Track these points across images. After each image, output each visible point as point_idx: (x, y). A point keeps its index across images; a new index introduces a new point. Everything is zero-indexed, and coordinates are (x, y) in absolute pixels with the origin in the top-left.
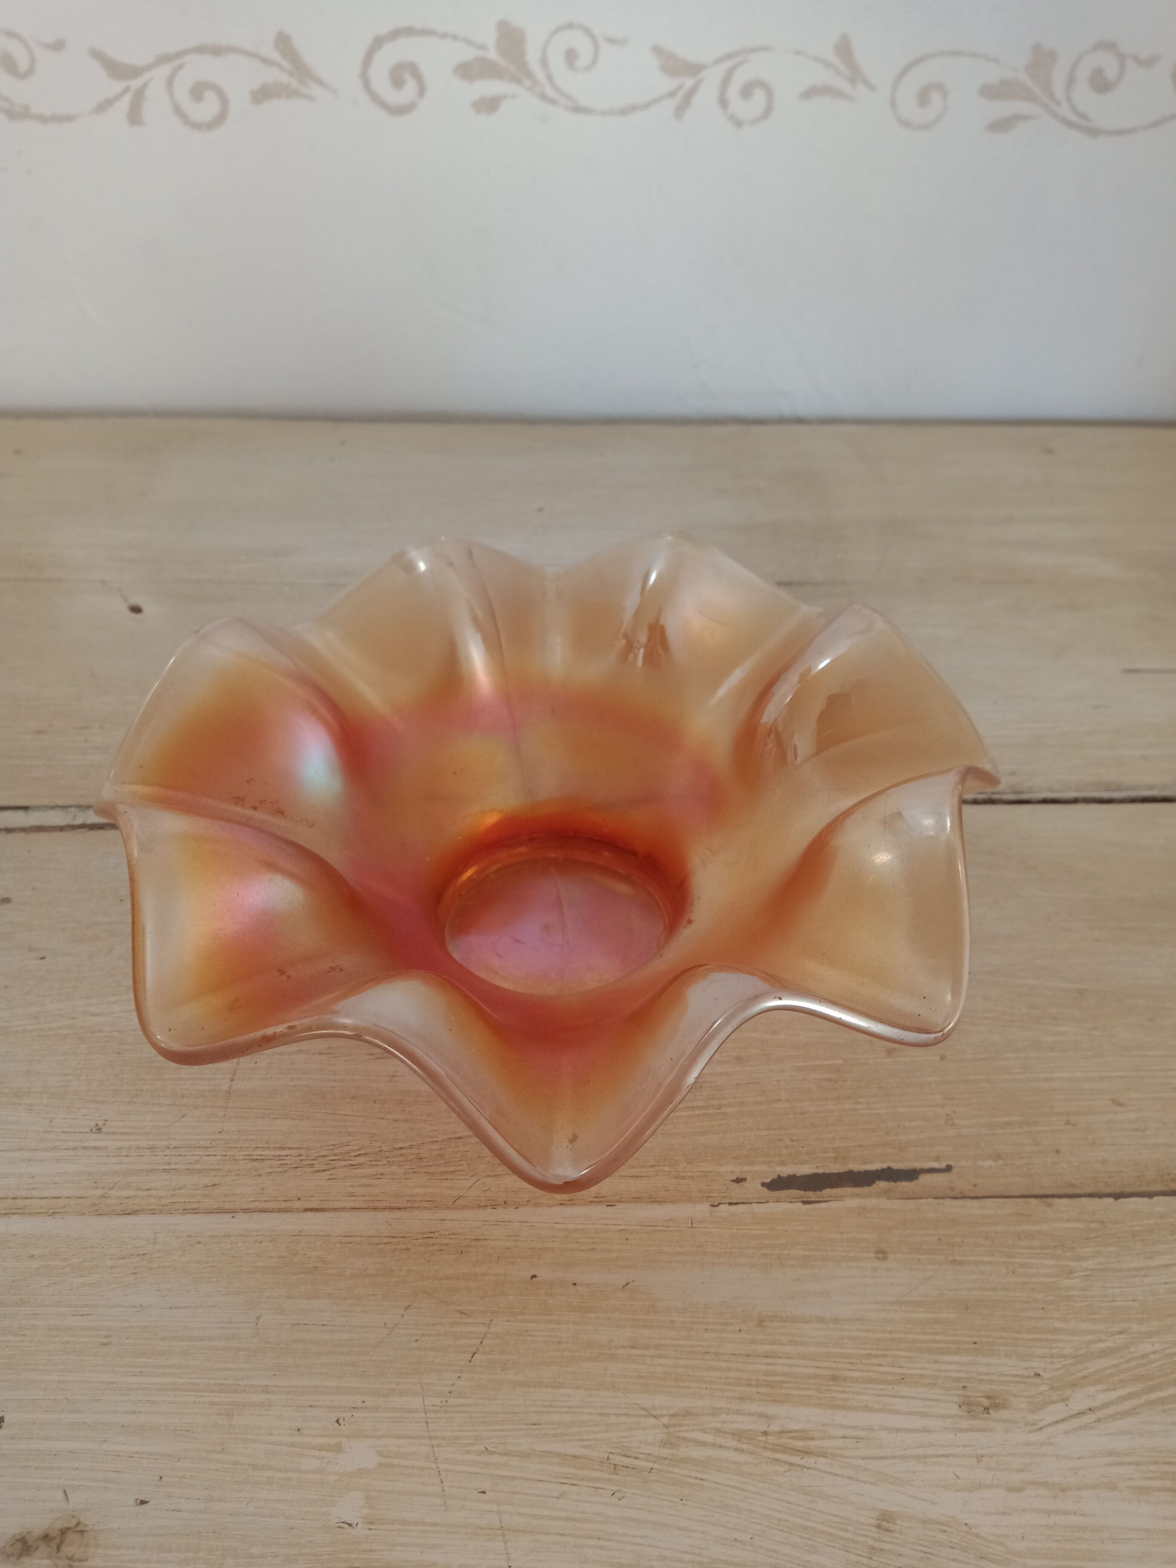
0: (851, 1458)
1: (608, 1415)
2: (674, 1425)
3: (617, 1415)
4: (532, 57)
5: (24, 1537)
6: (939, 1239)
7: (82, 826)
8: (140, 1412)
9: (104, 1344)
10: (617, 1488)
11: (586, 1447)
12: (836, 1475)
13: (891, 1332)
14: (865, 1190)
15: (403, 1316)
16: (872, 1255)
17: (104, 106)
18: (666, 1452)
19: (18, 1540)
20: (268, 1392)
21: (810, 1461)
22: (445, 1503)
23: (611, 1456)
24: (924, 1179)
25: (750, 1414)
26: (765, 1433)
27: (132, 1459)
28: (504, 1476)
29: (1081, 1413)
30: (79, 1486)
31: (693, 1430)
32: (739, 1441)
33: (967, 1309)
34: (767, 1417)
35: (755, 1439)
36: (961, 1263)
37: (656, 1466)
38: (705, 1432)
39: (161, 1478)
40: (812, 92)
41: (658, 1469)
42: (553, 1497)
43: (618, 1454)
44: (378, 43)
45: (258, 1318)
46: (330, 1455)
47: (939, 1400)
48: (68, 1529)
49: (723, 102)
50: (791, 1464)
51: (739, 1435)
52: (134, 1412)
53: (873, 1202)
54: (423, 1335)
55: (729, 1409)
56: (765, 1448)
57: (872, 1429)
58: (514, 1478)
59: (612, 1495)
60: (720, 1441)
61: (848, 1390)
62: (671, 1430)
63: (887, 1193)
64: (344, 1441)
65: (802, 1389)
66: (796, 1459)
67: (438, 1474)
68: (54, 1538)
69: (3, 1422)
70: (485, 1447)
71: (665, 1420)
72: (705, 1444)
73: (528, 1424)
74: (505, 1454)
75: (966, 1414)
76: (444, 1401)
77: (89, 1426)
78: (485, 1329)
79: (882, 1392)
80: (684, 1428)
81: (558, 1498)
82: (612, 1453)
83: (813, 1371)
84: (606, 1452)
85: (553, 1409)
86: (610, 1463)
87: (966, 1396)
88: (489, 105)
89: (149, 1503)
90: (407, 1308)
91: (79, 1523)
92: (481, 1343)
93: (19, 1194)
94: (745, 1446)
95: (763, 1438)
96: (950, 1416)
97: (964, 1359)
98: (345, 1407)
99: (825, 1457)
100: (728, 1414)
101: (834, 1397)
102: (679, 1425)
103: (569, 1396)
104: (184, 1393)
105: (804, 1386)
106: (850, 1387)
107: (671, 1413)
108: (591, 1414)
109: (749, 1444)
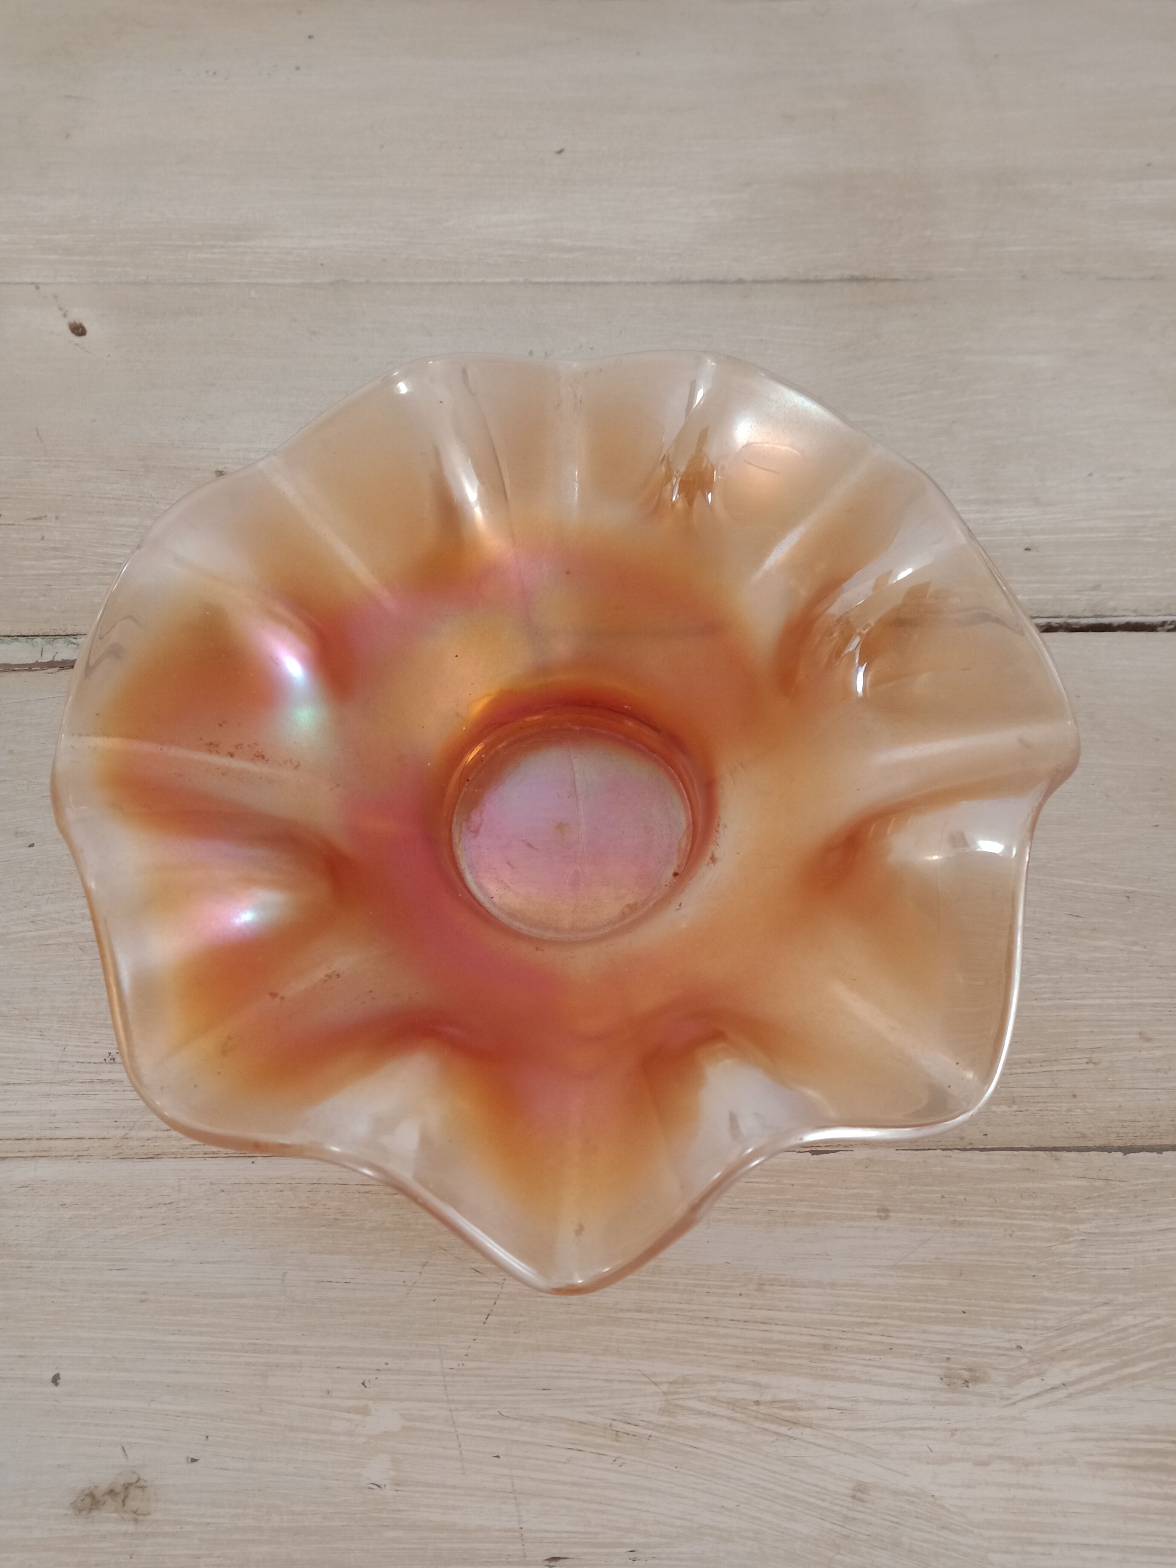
0: (835, 1429)
1: (612, 1381)
2: (673, 1393)
3: (621, 1381)
5: (92, 1492)
6: (943, 1197)
7: (52, 664)
8: (182, 1372)
9: (143, 1301)
10: (618, 1455)
11: (591, 1413)
12: (819, 1445)
13: (885, 1299)
15: (421, 1273)
16: (875, 1214)
18: (664, 1420)
19: (87, 1495)
21: (796, 1432)
22: (463, 1467)
23: (614, 1423)
26: (757, 1403)
27: (180, 1418)
28: (516, 1441)
29: (1054, 1388)
30: (135, 1443)
31: (690, 1398)
32: (733, 1410)
33: (961, 1274)
34: (760, 1386)
35: (746, 1409)
36: (961, 1224)
37: (654, 1433)
38: (700, 1401)
39: (207, 1437)
41: (655, 1437)
42: (560, 1462)
43: (621, 1421)
45: (284, 1274)
46: (358, 1417)
47: (922, 1372)
48: (130, 1484)
50: (779, 1434)
51: (733, 1404)
52: (177, 1372)
53: (881, 1153)
55: (725, 1378)
56: (757, 1418)
58: (526, 1443)
59: (614, 1461)
60: (714, 1409)
61: (837, 1359)
62: (670, 1397)
64: (370, 1404)
65: (795, 1358)
66: (783, 1430)
67: (456, 1437)
68: (118, 1493)
69: (60, 1379)
70: (499, 1412)
71: (665, 1388)
72: (700, 1413)
73: (538, 1389)
74: (516, 1419)
75: (947, 1386)
76: (461, 1365)
77: (137, 1385)
79: (870, 1363)
80: (682, 1396)
81: (565, 1463)
82: (614, 1420)
83: (807, 1339)
84: (609, 1419)
85: (562, 1374)
86: (613, 1430)
87: (949, 1369)
89: (198, 1462)
91: (139, 1479)
92: (495, 1304)
93: (43, 1134)
94: (737, 1415)
95: (754, 1408)
96: (931, 1389)
97: (951, 1329)
98: (370, 1369)
99: (811, 1428)
100: (724, 1382)
102: (677, 1393)
105: (798, 1355)
106: (842, 1356)
107: (670, 1380)
108: (597, 1380)
109: (742, 1413)
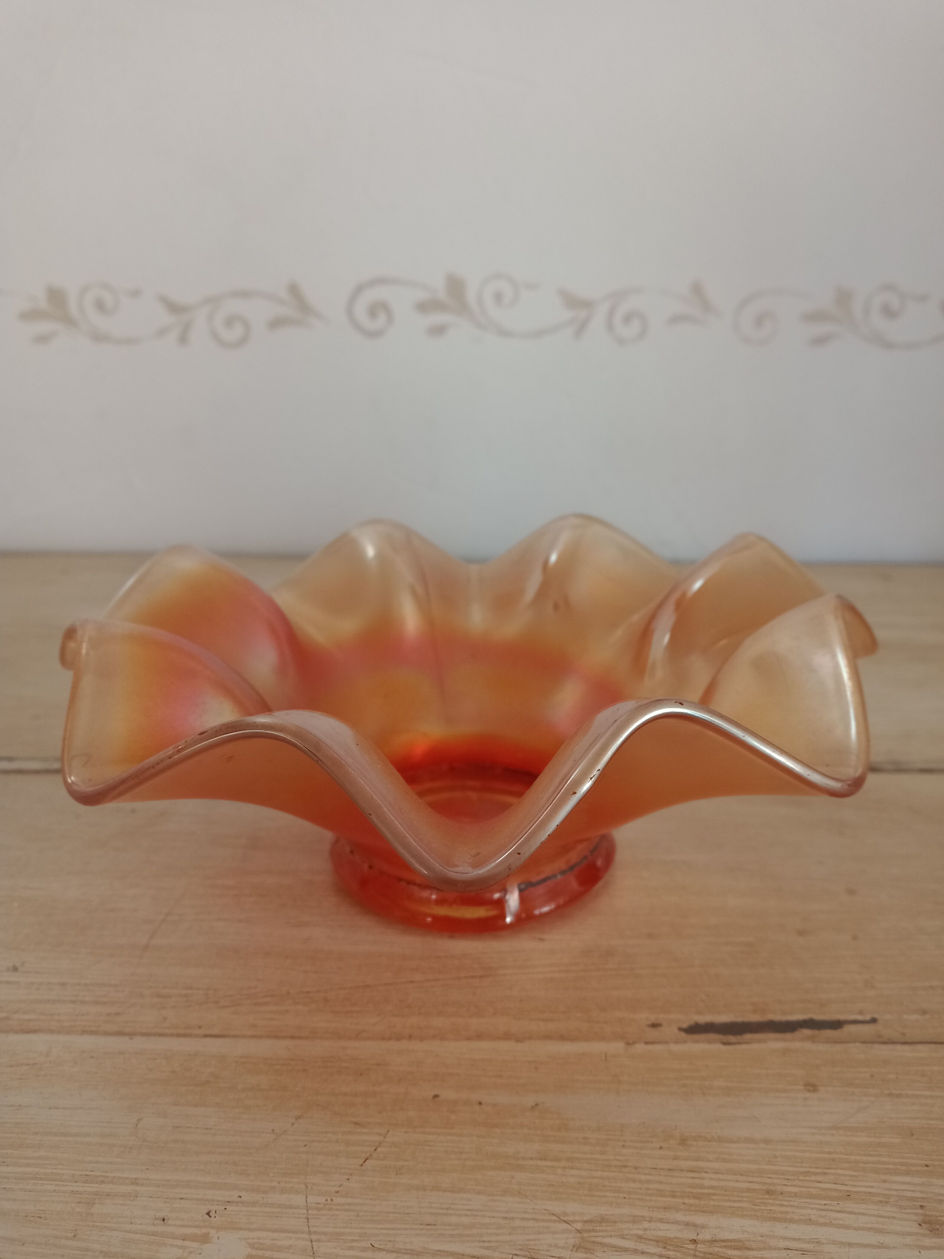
1: (513, 1219)
2: (589, 1231)
3: (523, 1219)
4: (471, 297)
6: (872, 1076)
11: (487, 1248)
13: (829, 1153)
14: (788, 1036)
15: (293, 1124)
16: (801, 1088)
17: (162, 332)
18: (580, 1255)
20: (137, 1184)
24: (848, 1029)
25: (677, 1223)
26: (694, 1241)
31: (611, 1236)
33: (913, 1135)
34: (695, 1225)
35: (682, 1247)
36: (898, 1096)
38: (624, 1238)
40: (675, 320)
44: (359, 289)
45: (140, 1120)
46: (195, 1245)
47: (894, 1218)
49: (610, 327)
51: (663, 1242)
53: (797, 1045)
54: (313, 1141)
55: (651, 1217)
56: (695, 1256)
57: (819, 1243)
60: (641, 1247)
61: (786, 1203)
62: (585, 1235)
63: (812, 1039)
64: (213, 1232)
65: (734, 1201)
70: (371, 1244)
71: (579, 1226)
72: (624, 1250)
73: (421, 1224)
74: (393, 1252)
75: (929, 1232)
76: (329, 1199)
78: (381, 1138)
79: (826, 1207)
80: (601, 1234)
82: (516, 1255)
83: (745, 1185)
84: (510, 1254)
85: (449, 1211)
87: (926, 1215)
88: (438, 331)
90: (298, 1118)
92: (375, 1150)
95: (692, 1246)
96: (910, 1234)
97: (917, 1180)
98: (219, 1201)
100: (650, 1222)
101: (771, 1210)
102: (594, 1231)
103: (470, 1200)
104: (44, 1182)
105: (737, 1199)
106: (789, 1201)
107: (585, 1219)
108: (493, 1217)
109: (676, 1251)
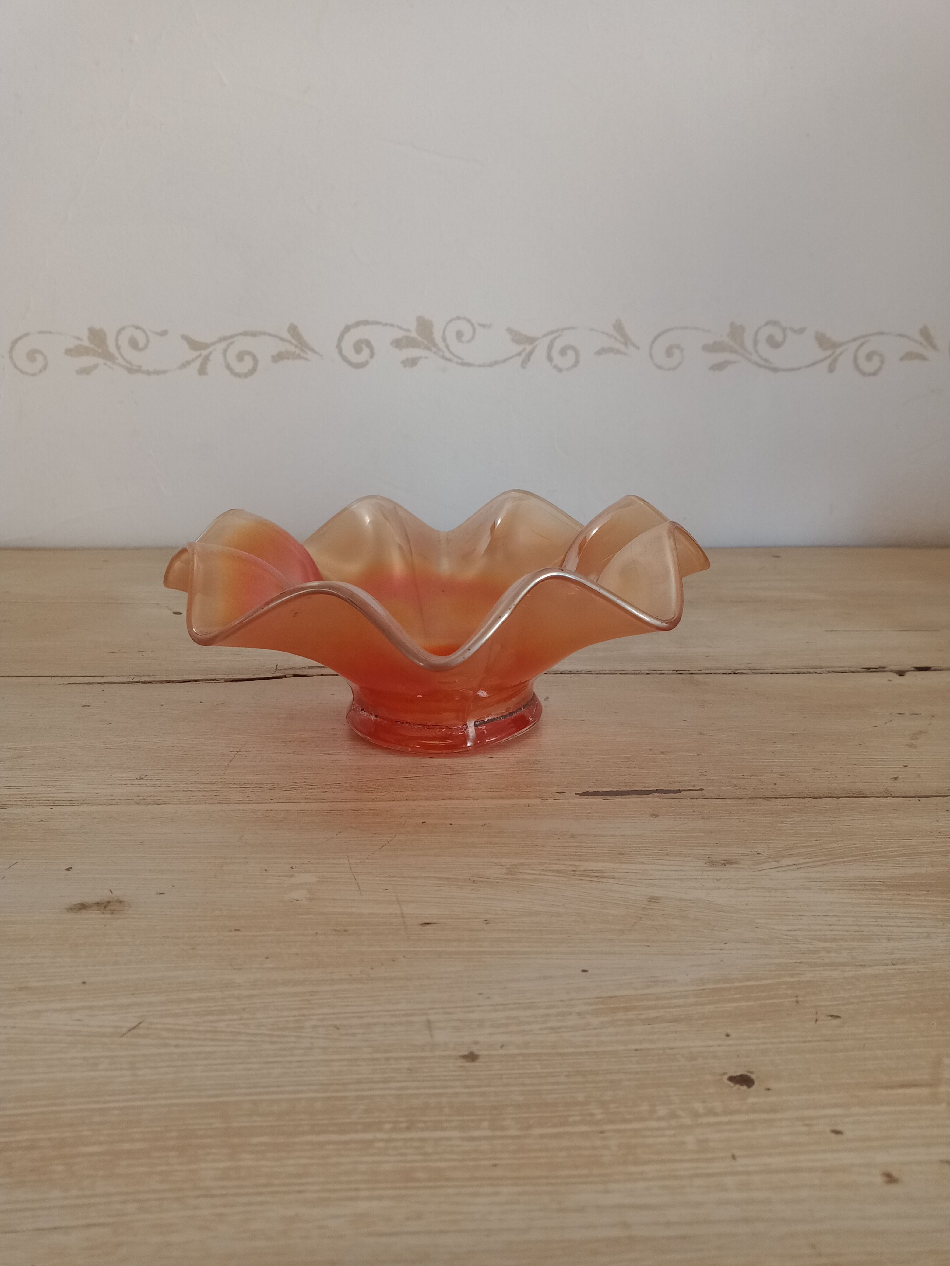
0: (631, 879)
1: (470, 865)
2: (514, 868)
3: (476, 865)
4: (437, 336)
5: (83, 904)
6: (694, 811)
8: (161, 866)
9: (139, 845)
10: (475, 888)
11: (455, 875)
13: (660, 840)
14: (645, 796)
15: (337, 835)
16: (649, 816)
17: (184, 365)
18: (508, 876)
21: (604, 880)
22: (361, 893)
24: (685, 793)
27: (155, 880)
28: (401, 884)
29: (787, 866)
30: (120, 888)
31: (526, 870)
32: (556, 873)
33: (712, 833)
34: (576, 865)
35: (567, 873)
36: (708, 819)
37: (501, 881)
38: (533, 870)
39: (174, 886)
40: (601, 352)
42: (432, 891)
43: (476, 877)
44: (347, 329)
45: (242, 836)
46: (286, 878)
47: (691, 861)
48: (112, 902)
49: (550, 358)
50: (592, 881)
51: (556, 871)
52: (157, 866)
53: (650, 799)
56: (573, 875)
58: (407, 885)
59: (472, 890)
60: (543, 873)
61: (631, 858)
62: (512, 870)
63: (659, 797)
64: (295, 874)
66: (594, 879)
67: (357, 884)
68: (103, 904)
69: (72, 869)
70: (388, 875)
72: (533, 874)
73: (417, 868)
74: (401, 877)
75: (710, 866)
76: (362, 861)
77: (127, 870)
78: (391, 839)
81: (435, 891)
82: (472, 877)
84: (468, 877)
85: (433, 863)
86: (470, 880)
87: (710, 860)
88: (412, 362)
89: (165, 894)
90: (340, 832)
91: (119, 900)
92: (388, 843)
94: (560, 875)
95: (572, 872)
96: (699, 866)
97: (709, 848)
98: (297, 863)
99: (614, 878)
100: (550, 865)
101: (621, 860)
102: (517, 868)
104: (190, 860)
105: (601, 856)
107: (512, 864)
108: (459, 864)
